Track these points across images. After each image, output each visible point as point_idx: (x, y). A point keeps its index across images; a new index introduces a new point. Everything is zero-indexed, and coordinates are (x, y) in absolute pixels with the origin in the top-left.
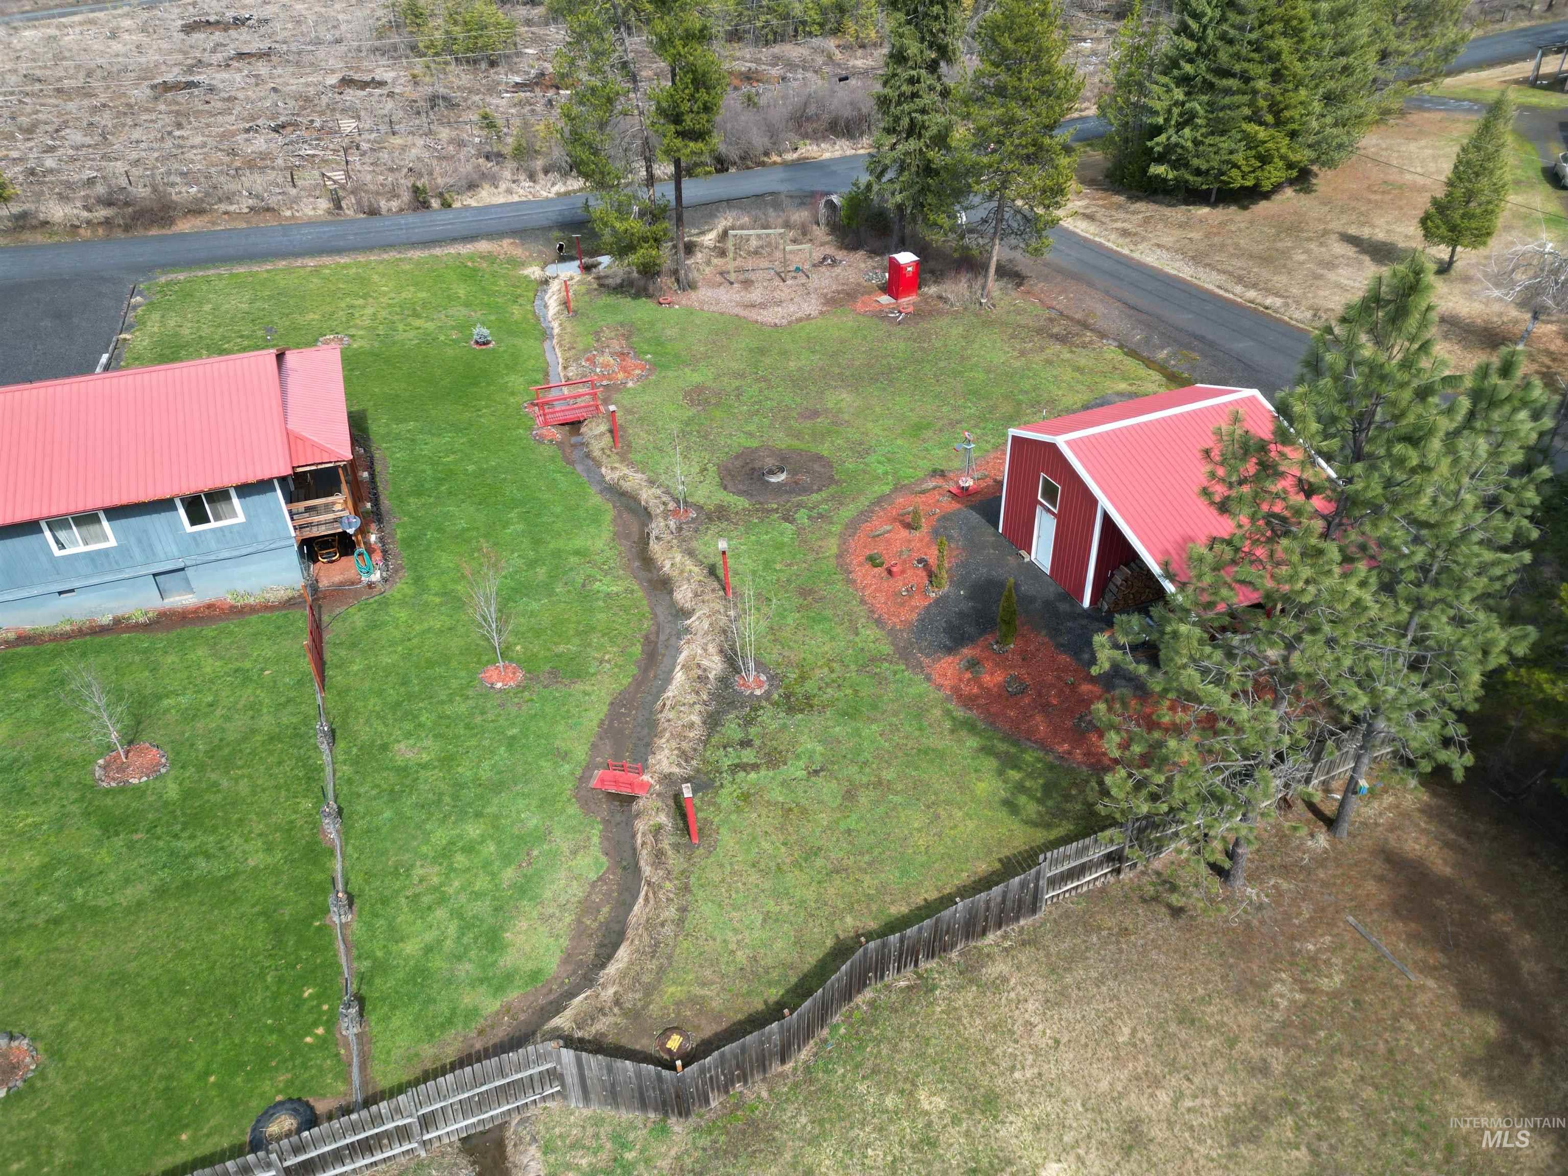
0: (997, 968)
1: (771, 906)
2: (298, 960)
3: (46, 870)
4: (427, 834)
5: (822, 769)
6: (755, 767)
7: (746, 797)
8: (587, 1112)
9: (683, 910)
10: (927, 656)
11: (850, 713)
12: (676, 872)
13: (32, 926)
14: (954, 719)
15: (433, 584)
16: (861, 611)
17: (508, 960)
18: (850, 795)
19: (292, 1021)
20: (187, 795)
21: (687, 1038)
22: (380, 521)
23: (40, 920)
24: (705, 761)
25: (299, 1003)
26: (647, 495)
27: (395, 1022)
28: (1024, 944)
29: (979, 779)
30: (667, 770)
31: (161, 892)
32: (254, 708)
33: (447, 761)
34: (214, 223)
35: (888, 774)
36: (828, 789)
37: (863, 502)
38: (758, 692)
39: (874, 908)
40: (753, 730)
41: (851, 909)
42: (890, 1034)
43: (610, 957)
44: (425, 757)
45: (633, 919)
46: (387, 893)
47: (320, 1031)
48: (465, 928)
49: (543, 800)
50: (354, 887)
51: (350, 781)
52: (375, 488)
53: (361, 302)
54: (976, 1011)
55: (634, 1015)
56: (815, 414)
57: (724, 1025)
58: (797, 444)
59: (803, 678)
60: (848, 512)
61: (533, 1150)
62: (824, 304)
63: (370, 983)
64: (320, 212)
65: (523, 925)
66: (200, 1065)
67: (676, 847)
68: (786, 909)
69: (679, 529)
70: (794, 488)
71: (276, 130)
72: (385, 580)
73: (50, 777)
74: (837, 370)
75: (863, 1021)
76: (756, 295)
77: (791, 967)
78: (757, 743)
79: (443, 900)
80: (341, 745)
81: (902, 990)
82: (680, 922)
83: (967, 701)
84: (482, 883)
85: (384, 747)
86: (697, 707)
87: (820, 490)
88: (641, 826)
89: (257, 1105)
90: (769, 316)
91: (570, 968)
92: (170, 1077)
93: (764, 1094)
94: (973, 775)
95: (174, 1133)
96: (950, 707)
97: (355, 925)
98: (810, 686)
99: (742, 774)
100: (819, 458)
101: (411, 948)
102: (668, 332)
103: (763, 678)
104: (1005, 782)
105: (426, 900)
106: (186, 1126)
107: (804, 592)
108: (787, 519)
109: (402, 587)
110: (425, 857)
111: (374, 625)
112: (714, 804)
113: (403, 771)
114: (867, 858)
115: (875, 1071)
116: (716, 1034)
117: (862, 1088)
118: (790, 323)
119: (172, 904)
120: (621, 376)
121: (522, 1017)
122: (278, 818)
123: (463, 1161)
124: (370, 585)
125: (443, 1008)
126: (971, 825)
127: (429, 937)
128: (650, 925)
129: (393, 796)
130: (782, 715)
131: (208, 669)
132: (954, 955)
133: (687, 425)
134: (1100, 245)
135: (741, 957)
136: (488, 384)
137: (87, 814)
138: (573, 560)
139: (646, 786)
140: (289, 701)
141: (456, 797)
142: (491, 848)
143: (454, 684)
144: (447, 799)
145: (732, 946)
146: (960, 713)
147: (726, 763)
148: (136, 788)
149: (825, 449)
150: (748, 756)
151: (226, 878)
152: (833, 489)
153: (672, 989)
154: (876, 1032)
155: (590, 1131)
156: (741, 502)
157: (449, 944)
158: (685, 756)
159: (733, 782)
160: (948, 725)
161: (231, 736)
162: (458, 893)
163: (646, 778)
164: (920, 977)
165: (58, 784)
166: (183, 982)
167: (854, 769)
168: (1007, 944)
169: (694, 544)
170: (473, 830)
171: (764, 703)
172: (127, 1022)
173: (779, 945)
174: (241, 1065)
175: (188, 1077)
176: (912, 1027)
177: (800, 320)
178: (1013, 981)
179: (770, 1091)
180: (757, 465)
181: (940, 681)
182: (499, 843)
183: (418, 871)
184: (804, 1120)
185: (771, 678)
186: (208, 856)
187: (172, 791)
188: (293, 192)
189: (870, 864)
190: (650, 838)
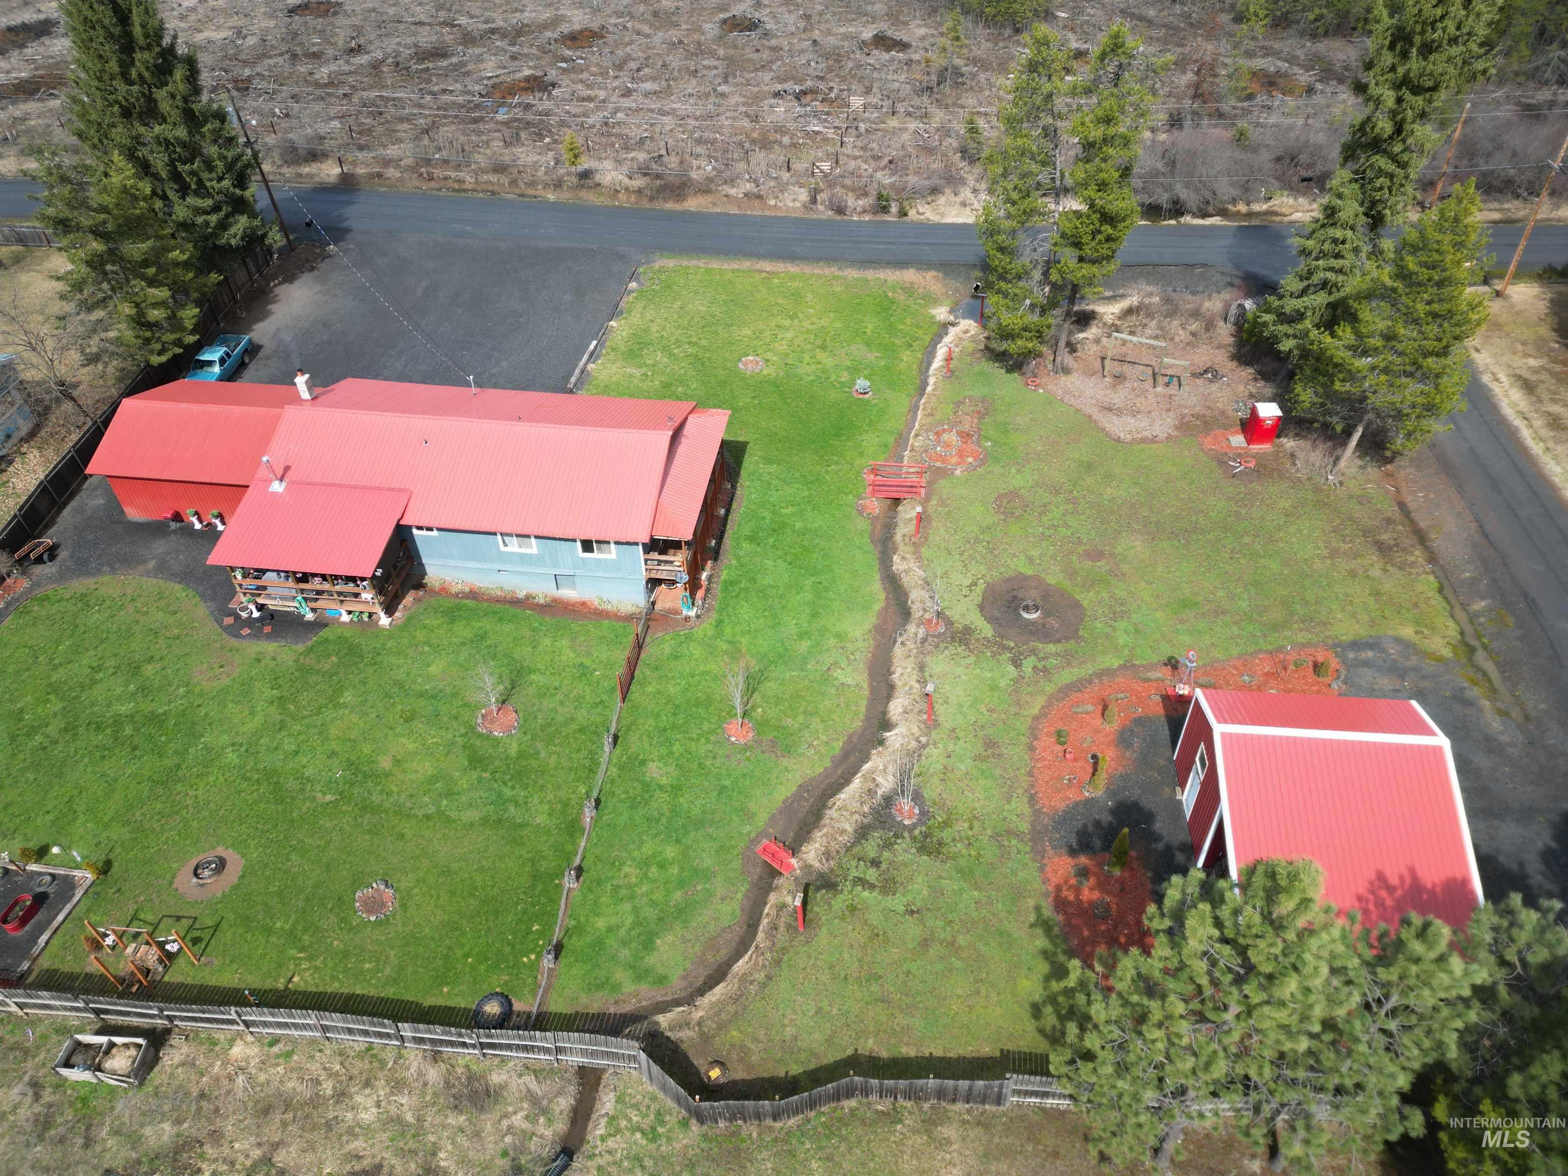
0: (948, 1131)
1: (825, 1005)
2: (539, 903)
3: (434, 779)
4: (643, 843)
5: (918, 912)
6: (872, 887)
7: (853, 909)
8: (650, 1088)
9: (769, 977)
10: (1054, 848)
11: (966, 874)
12: (779, 945)
13: (416, 816)
14: (1039, 915)
15: (728, 630)
16: (1024, 781)
17: (651, 960)
18: (925, 943)
19: (522, 943)
20: (521, 755)
21: (723, 1074)
22: (716, 559)
23: (420, 813)
24: (840, 865)
25: (529, 932)
26: (917, 596)
27: (574, 971)
28: (979, 1123)
29: (1027, 977)
30: (810, 862)
31: (485, 821)
32: (579, 699)
33: (676, 789)
34: (714, 204)
35: (962, 940)
36: (913, 930)
37: (1089, 669)
38: (906, 822)
39: (893, 1041)
40: (886, 854)
41: (876, 1034)
42: (853, 1138)
43: (711, 988)
44: (664, 781)
45: (735, 968)
46: (603, 877)
47: (533, 957)
48: (637, 924)
49: (722, 847)
50: (585, 866)
51: (613, 782)
52: (725, 525)
53: (787, 322)
54: (917, 1154)
55: (705, 1038)
56: (1098, 555)
57: (752, 1076)
58: (1066, 585)
59: (946, 824)
60: (1067, 676)
61: (612, 1095)
62: (1177, 428)
63: (570, 937)
64: (798, 204)
65: (670, 938)
66: (467, 948)
67: (789, 927)
68: (835, 1011)
69: (924, 640)
70: (1040, 632)
71: (798, 97)
72: (698, 617)
73: (454, 712)
74: (1145, 512)
75: (840, 1120)
76: (1118, 397)
77: (816, 1056)
78: (884, 866)
79: (632, 898)
80: (618, 750)
81: (877, 1112)
82: (763, 986)
83: (1060, 904)
84: (658, 896)
85: (643, 762)
86: (856, 817)
87: (1059, 641)
88: (773, 898)
89: (486, 989)
90: (1119, 426)
91: (685, 984)
92: (450, 948)
93: (755, 1135)
94: (1025, 971)
95: (441, 985)
96: (1044, 904)
97: (576, 893)
98: (946, 835)
99: (859, 888)
100: (1077, 605)
101: (601, 923)
102: (1019, 420)
103: (917, 811)
104: (1045, 988)
105: (623, 892)
106: (448, 984)
107: (990, 744)
108: (1016, 663)
109: (706, 628)
110: (633, 859)
111: (675, 656)
112: (829, 904)
113: (646, 786)
114: (909, 1001)
115: (829, 1158)
116: (743, 1081)
117: (814, 1165)
118: (1134, 440)
119: (488, 832)
120: (954, 460)
121: (644, 1003)
122: (562, 794)
123: (575, 1080)
124: (687, 619)
125: (602, 973)
126: (999, 1011)
127: (614, 920)
128: (745, 979)
129: (634, 805)
130: (914, 850)
131: (564, 658)
132: (926, 1106)
133: (983, 532)
134: (1513, 434)
135: (789, 1031)
136: (848, 440)
137: (464, 747)
138: (833, 641)
139: (790, 867)
140: (601, 702)
141: (670, 820)
142: (675, 870)
143: (706, 726)
144: (664, 820)
145: (786, 1022)
146: (1048, 912)
147: (854, 873)
148: (495, 739)
149: (1086, 599)
150: (872, 875)
151: (521, 825)
152: (1071, 645)
153: (734, 1033)
154: (844, 1132)
155: (647, 1101)
156: (986, 629)
157: (623, 931)
158: (827, 855)
159: (850, 892)
160: (1032, 918)
161: (560, 718)
162: (643, 895)
163: (793, 861)
164: (894, 1109)
165: (456, 718)
166: (476, 889)
167: (940, 923)
168: (967, 1117)
169: (928, 659)
170: (670, 852)
171: (906, 834)
172: (441, 902)
173: (817, 1035)
174: (487, 959)
175: (459, 953)
176: (869, 1141)
177: (1144, 440)
178: (955, 1147)
179: (759, 1135)
180: (1021, 594)
181: (1049, 875)
182: (682, 869)
183: (627, 869)
184: (769, 1165)
185: (923, 813)
186: (517, 805)
187: (513, 750)
188: (785, 176)
189: (908, 1006)
190: (774, 913)
